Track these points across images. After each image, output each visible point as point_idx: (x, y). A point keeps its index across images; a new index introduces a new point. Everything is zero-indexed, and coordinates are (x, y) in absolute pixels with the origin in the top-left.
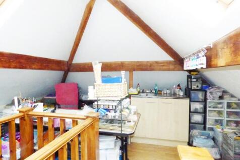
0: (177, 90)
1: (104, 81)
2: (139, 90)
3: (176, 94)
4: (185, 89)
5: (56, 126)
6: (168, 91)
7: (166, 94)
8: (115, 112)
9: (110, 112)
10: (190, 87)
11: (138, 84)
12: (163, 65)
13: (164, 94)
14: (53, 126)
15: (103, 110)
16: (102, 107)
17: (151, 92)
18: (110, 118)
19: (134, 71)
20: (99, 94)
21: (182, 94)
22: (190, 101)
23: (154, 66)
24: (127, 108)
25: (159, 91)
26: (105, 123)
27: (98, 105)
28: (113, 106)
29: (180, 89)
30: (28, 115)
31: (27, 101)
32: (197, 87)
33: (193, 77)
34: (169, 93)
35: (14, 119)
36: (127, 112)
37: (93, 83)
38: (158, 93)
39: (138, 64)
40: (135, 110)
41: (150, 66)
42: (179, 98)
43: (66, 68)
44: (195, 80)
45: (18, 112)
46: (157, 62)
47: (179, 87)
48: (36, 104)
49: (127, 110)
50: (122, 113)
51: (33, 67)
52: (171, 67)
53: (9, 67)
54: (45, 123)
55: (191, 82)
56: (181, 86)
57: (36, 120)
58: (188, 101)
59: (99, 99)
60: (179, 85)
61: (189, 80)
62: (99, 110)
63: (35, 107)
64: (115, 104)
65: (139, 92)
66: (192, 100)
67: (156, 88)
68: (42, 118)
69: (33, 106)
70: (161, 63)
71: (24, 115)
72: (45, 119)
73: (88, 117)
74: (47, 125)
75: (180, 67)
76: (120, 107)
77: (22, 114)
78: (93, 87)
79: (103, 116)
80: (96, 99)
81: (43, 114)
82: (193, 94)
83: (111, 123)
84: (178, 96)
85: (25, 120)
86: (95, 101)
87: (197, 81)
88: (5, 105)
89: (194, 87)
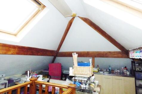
0: (125, 70)
1: (79, 65)
2: (98, 69)
3: (124, 73)
4: (131, 70)
5: (49, 91)
6: (118, 71)
7: (117, 72)
8: (86, 85)
9: (82, 84)
10: (134, 69)
11: (98, 65)
12: (114, 54)
13: (116, 72)
14: (48, 90)
15: (78, 83)
16: (78, 81)
17: (107, 71)
18: (82, 88)
19: (95, 57)
20: (76, 73)
21: (128, 73)
22: (135, 79)
23: (108, 55)
24: (94, 83)
25: (112, 70)
26: (79, 92)
27: (75, 79)
28: (84, 81)
29: (127, 70)
30: (34, 82)
31: (34, 73)
32: (140, 69)
33: (136, 63)
34: (119, 72)
35: (27, 85)
36: (93, 86)
37: (72, 65)
38: (111, 72)
39: (98, 53)
40: (98, 84)
41: (106, 55)
42: (126, 76)
43: (55, 55)
44: (137, 65)
45: (30, 80)
46: (110, 52)
47: (126, 69)
48: (39, 76)
49: (93, 84)
50: (91, 86)
51: (39, 54)
52: (120, 55)
53: (27, 54)
54: (43, 88)
55: (135, 65)
56: (127, 67)
57: (39, 86)
58: (134, 79)
59: (76, 75)
60: (125, 67)
61: (133, 64)
62: (76, 83)
63: (38, 77)
64: (86, 79)
65: (99, 71)
66: (137, 78)
67: (110, 68)
68: (42, 85)
69: (37, 77)
70: (113, 53)
71: (32, 83)
72: (44, 86)
73: (69, 87)
74: (44, 90)
75: (127, 56)
76: (89, 82)
77: (31, 82)
78: (72, 68)
79: (78, 87)
80: (74, 75)
81: (42, 83)
82: (137, 74)
83: (82, 92)
84: (125, 74)
85: (32, 85)
86: (73, 76)
87: (139, 65)
88: (21, 74)
89: (137, 69)
